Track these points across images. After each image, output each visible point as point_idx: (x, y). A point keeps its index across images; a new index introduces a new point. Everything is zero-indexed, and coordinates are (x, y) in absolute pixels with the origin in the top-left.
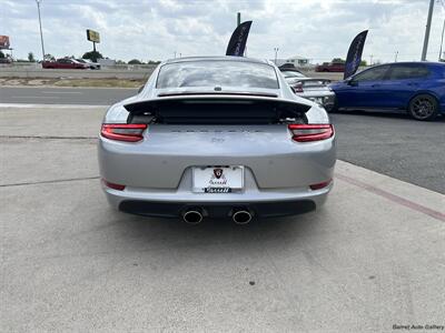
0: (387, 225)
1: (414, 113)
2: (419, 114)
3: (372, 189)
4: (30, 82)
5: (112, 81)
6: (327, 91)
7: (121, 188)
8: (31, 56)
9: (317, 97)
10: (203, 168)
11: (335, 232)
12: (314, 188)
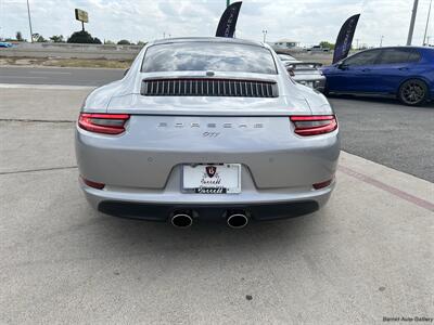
0: (391, 223)
1: (404, 99)
2: (409, 100)
3: (370, 180)
4: (18, 62)
5: (101, 61)
6: (317, 75)
7: (101, 187)
8: (19, 36)
9: (308, 81)
10: (194, 166)
11: (336, 232)
12: (317, 187)
